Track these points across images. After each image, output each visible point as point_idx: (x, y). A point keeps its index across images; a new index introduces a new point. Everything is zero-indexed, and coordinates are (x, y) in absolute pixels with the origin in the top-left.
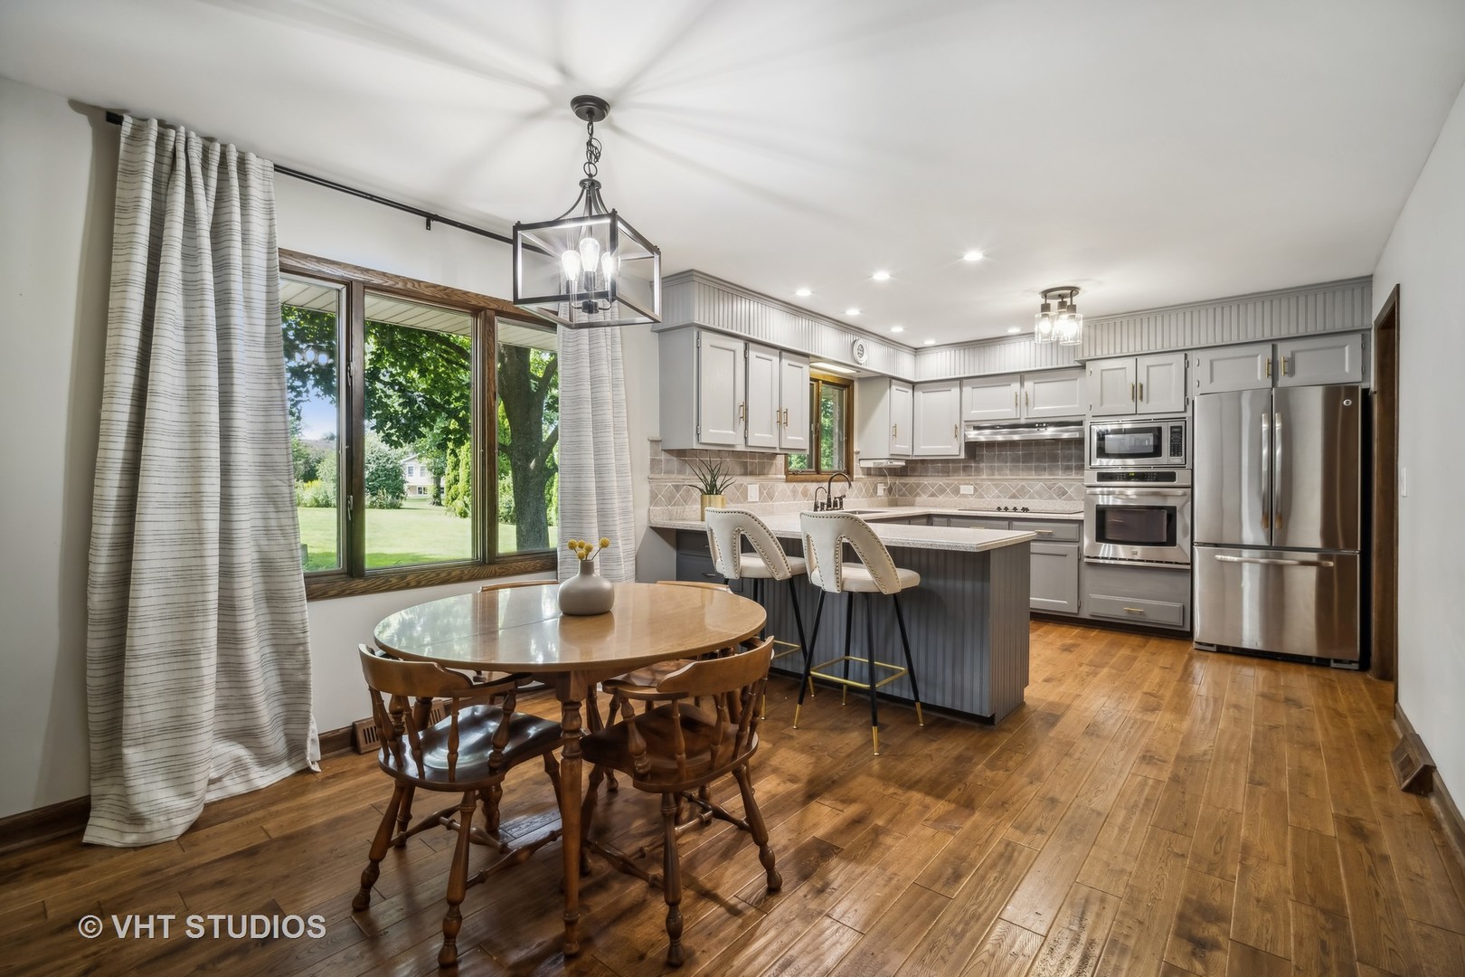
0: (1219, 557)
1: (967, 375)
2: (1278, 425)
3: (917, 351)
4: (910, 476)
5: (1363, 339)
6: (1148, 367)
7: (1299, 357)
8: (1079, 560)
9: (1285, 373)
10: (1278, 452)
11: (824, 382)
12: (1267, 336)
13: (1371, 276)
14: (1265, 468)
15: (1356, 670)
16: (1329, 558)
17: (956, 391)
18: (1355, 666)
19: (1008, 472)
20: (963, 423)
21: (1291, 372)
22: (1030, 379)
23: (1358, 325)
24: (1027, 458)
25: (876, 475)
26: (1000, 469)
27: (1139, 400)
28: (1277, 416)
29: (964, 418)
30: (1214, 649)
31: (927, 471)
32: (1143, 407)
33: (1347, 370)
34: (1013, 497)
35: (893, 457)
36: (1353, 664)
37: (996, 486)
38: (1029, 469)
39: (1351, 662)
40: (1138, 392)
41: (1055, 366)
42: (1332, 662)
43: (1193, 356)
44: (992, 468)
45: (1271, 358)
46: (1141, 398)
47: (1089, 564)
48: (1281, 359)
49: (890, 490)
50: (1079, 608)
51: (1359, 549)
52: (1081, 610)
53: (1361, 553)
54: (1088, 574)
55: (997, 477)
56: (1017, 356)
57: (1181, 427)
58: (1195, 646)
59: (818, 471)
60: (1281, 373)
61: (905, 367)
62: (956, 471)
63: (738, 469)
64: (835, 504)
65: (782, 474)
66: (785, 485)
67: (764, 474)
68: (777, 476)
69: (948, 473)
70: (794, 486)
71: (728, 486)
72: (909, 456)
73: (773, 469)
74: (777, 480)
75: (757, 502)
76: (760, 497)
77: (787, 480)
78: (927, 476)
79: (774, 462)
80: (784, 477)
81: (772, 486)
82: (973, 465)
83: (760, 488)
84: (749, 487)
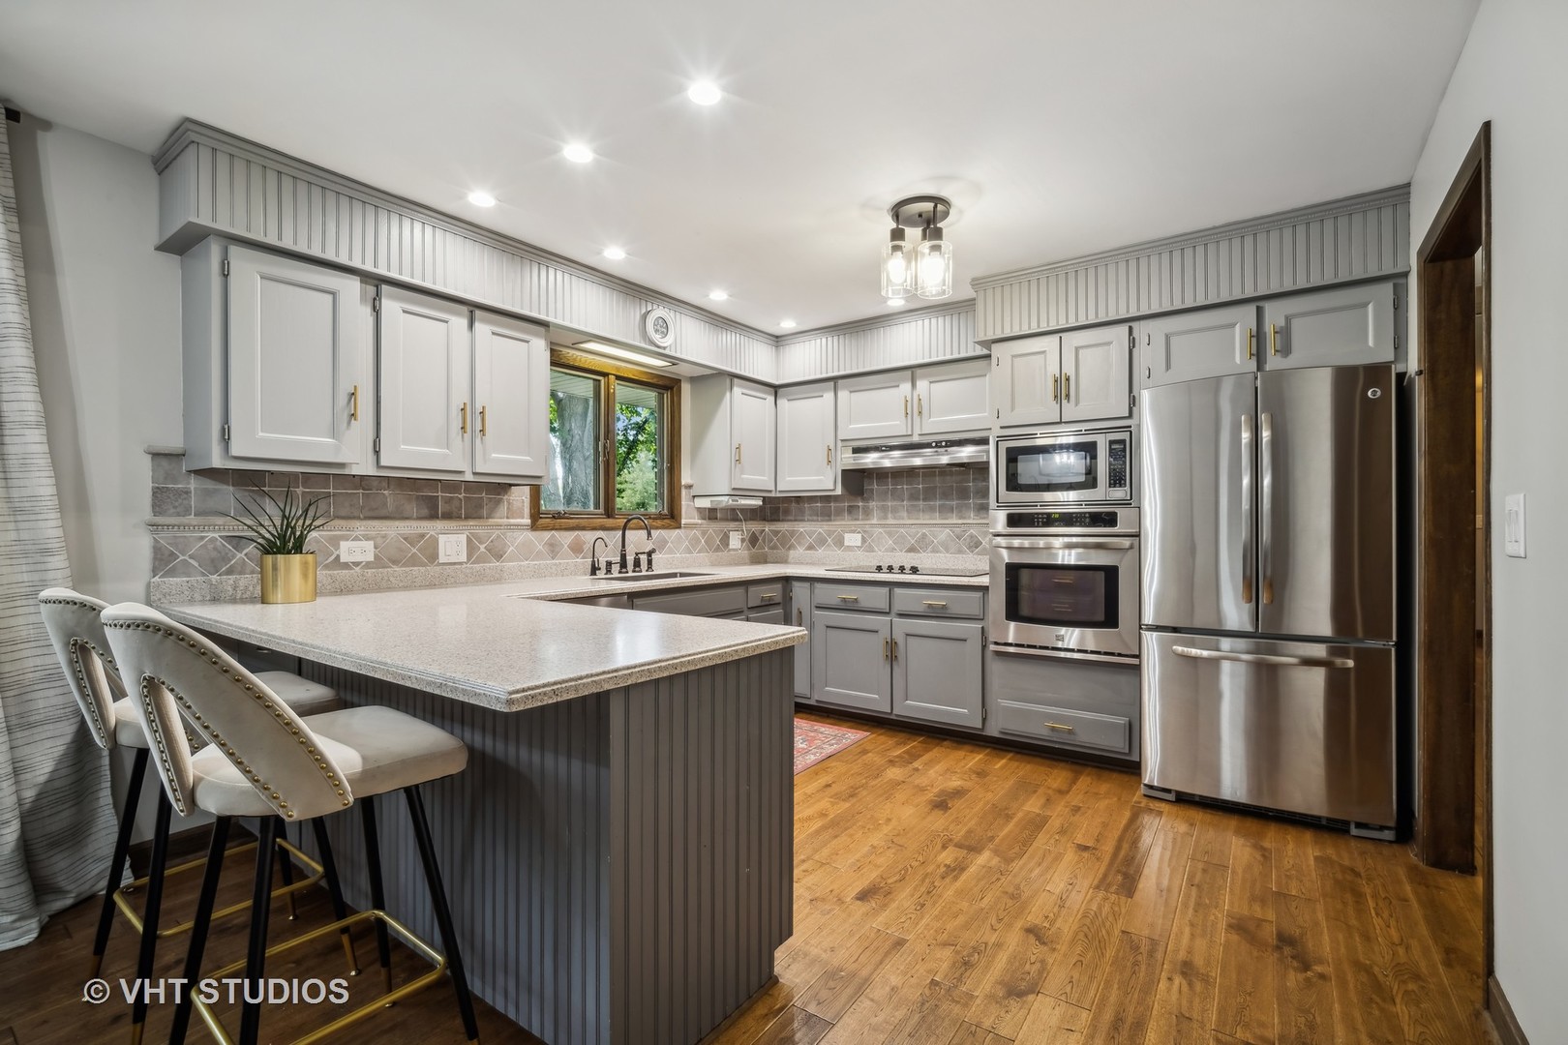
0: (1179, 649)
1: (842, 373)
2: (1266, 435)
3: (778, 340)
4: (783, 521)
5: (1395, 293)
6: (1077, 349)
7: (1296, 324)
8: (984, 647)
9: (1276, 351)
10: (1267, 481)
11: (618, 378)
12: (1249, 293)
13: (1409, 185)
14: (1245, 505)
15: (1390, 842)
16: (1344, 653)
17: (829, 396)
18: (1389, 835)
19: (905, 514)
20: (840, 444)
21: (1285, 350)
22: (924, 377)
23: (1388, 269)
24: (929, 494)
25: (727, 520)
26: (895, 510)
27: (1064, 402)
28: (1263, 418)
29: (840, 437)
30: (1171, 797)
31: (802, 512)
32: (1070, 411)
33: (1371, 343)
34: (912, 550)
35: (738, 492)
36: (1387, 832)
37: (890, 534)
38: (932, 509)
39: (1382, 828)
40: (1062, 389)
41: (956, 356)
42: (1353, 826)
43: (1142, 329)
44: (884, 509)
45: (1254, 329)
46: (1068, 396)
47: (998, 654)
48: (1269, 328)
49: (753, 540)
50: (984, 720)
51: (1394, 638)
52: (988, 724)
53: (1397, 645)
54: (996, 667)
55: (890, 521)
56: (908, 343)
57: (1123, 442)
58: (1143, 790)
59: (609, 512)
60: (1270, 351)
61: (759, 362)
62: (839, 513)
63: (412, 508)
64: (637, 563)
65: (523, 518)
66: (531, 535)
67: (480, 517)
68: (512, 521)
69: (830, 516)
70: (553, 536)
71: (384, 537)
72: (771, 491)
73: (503, 509)
74: (510, 527)
75: (461, 563)
76: (469, 556)
77: (534, 526)
78: (803, 520)
79: (506, 497)
80: (528, 521)
81: (498, 537)
82: (860, 504)
83: (469, 541)
84: (442, 539)
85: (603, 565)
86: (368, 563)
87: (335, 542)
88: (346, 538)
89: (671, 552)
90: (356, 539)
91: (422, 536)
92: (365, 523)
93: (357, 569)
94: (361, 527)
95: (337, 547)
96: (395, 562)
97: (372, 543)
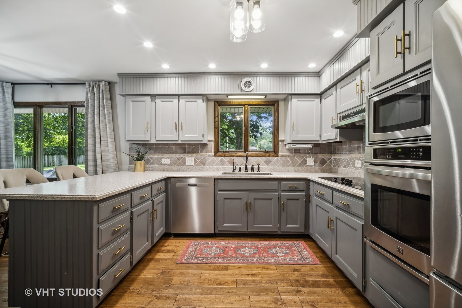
17: (334, 94)
25: (305, 153)
29: (337, 112)
49: (323, 162)
50: (365, 287)
52: (366, 291)
59: (246, 151)
62: (354, 150)
63: (180, 151)
64: (252, 169)
65: (212, 153)
66: (214, 158)
67: (198, 153)
68: (207, 154)
69: (351, 152)
70: (222, 158)
71: (172, 158)
72: (319, 141)
73: (205, 150)
74: (207, 156)
75: (192, 165)
76: (195, 163)
77: (215, 155)
78: (342, 154)
79: (206, 147)
80: (213, 154)
81: (204, 158)
82: (361, 145)
83: (195, 159)
84: (187, 159)
85: (238, 169)
86: (169, 164)
87: (161, 159)
88: (164, 158)
89: (273, 165)
90: (166, 158)
91: (182, 158)
92: (168, 154)
93: (166, 165)
94: (167, 155)
95: (162, 160)
96: (175, 164)
97: (169, 159)
